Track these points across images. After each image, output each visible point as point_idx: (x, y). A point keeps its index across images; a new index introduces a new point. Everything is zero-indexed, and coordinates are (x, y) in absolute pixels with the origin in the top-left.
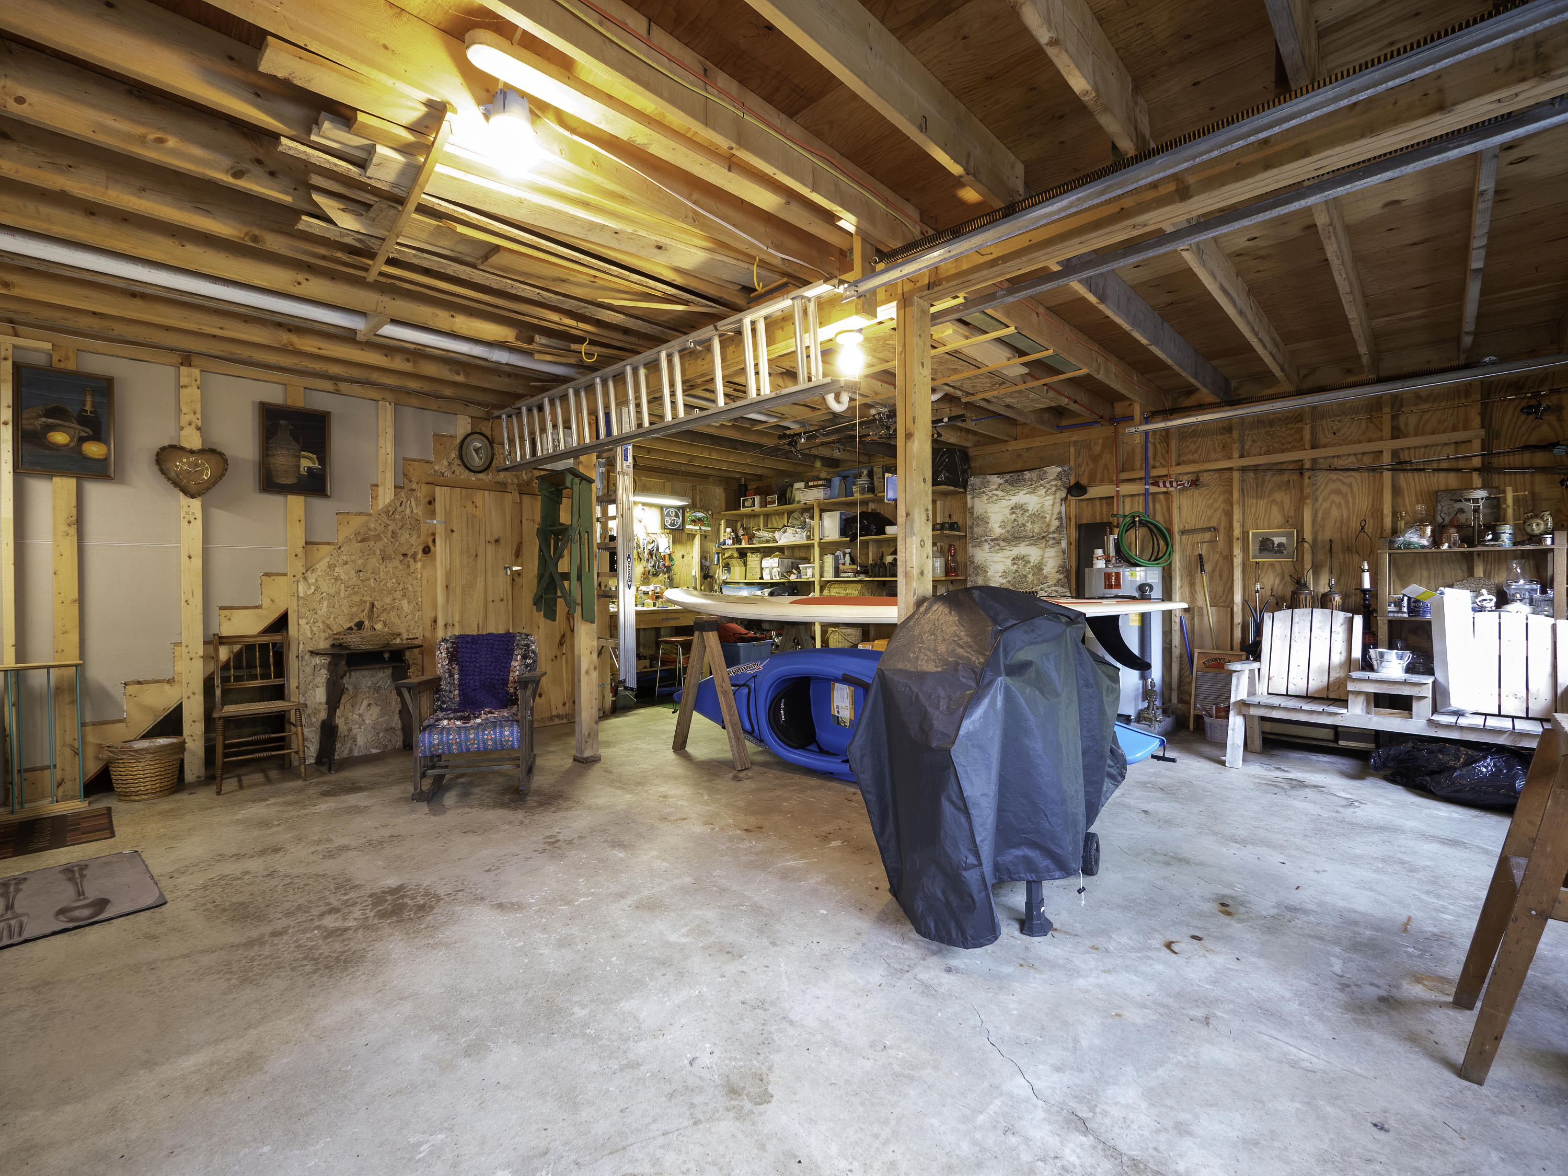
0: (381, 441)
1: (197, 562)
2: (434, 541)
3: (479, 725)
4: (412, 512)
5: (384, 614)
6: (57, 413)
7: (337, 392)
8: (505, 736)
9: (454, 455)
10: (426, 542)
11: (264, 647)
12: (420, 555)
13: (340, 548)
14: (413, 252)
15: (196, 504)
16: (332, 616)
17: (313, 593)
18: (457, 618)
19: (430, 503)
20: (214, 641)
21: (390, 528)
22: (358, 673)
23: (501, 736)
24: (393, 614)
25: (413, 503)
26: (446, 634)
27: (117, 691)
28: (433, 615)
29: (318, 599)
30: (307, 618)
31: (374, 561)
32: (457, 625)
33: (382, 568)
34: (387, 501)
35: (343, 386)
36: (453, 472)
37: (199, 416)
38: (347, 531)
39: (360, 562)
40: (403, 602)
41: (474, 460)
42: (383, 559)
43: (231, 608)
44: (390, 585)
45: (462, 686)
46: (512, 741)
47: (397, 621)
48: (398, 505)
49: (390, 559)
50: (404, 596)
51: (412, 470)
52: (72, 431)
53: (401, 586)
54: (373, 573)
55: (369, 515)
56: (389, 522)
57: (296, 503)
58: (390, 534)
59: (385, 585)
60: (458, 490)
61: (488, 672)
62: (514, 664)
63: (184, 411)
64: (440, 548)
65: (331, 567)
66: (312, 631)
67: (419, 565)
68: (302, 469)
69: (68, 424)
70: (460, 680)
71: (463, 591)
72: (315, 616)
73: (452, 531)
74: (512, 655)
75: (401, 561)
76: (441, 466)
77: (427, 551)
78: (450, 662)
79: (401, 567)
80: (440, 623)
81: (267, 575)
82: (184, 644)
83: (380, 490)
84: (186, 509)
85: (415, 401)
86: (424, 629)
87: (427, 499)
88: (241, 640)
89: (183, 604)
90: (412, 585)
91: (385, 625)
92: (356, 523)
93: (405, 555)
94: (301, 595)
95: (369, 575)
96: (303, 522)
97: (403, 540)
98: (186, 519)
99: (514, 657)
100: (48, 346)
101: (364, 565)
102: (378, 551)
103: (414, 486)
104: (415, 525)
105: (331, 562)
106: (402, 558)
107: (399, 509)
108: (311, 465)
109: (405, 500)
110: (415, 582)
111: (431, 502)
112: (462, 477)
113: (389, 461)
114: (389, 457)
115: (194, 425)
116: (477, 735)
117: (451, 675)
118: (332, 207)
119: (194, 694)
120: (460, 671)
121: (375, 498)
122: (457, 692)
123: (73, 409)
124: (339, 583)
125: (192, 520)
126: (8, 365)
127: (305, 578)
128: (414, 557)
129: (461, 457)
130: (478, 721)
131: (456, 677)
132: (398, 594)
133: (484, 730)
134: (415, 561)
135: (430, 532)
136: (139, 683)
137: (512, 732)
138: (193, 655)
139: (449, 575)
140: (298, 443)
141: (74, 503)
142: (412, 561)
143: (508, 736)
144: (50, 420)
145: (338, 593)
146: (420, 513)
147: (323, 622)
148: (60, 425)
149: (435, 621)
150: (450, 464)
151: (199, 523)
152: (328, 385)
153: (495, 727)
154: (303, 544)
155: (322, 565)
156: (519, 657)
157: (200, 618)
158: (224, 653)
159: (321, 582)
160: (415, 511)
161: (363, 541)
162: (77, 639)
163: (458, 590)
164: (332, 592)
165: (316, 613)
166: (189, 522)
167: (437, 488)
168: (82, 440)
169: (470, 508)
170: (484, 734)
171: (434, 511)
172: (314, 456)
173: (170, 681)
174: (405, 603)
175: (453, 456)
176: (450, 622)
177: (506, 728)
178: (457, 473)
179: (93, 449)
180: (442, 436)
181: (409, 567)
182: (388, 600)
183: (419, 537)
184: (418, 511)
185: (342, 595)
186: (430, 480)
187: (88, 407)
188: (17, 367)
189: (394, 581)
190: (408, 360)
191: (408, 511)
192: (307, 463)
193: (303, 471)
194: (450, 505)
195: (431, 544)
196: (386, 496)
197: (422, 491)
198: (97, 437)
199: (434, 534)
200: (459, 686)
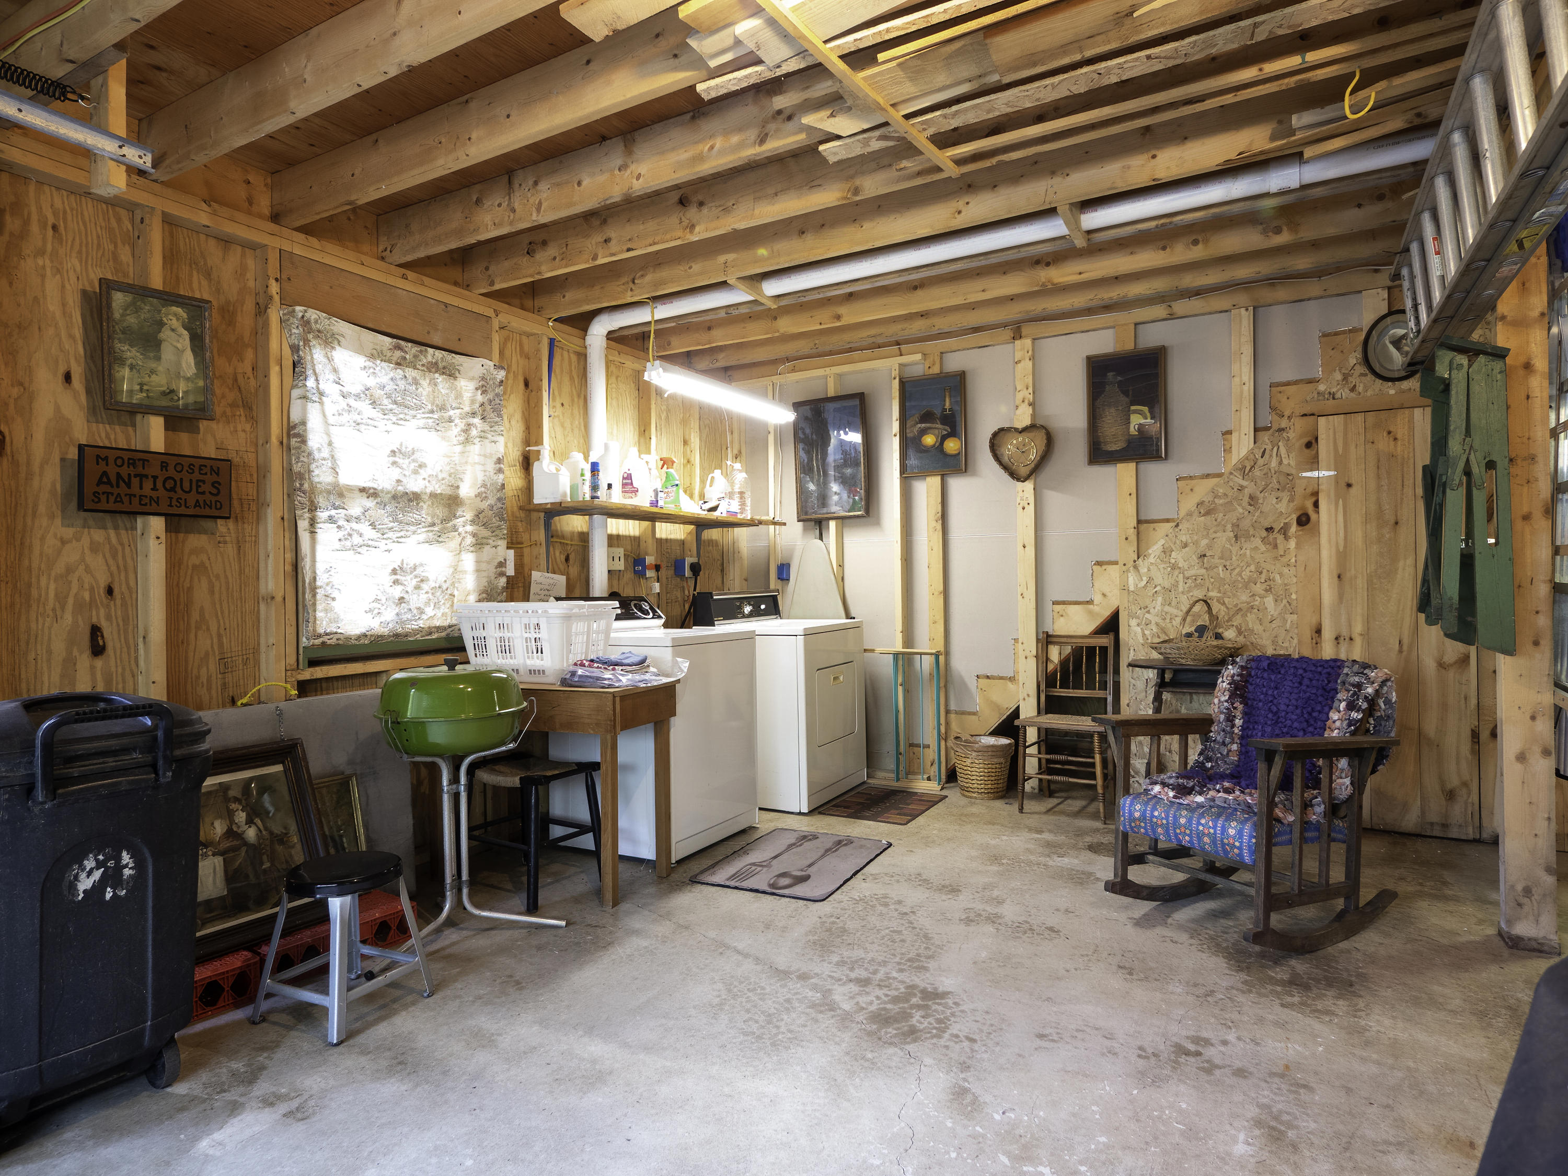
0: (1235, 368)
1: (1031, 551)
2: (1316, 505)
3: (1200, 806)
4: (1281, 463)
5: (1239, 617)
6: (927, 417)
7: (1172, 317)
8: (1229, 836)
9: (1354, 358)
10: (1303, 507)
11: (1091, 650)
12: (1294, 528)
13: (1177, 526)
14: (938, 113)
15: (1029, 486)
16: (1168, 617)
17: (1145, 587)
18: (1358, 628)
19: (1309, 445)
20: (1046, 640)
21: (1247, 491)
22: (1201, 697)
23: (1222, 834)
24: (1251, 618)
25: (1283, 451)
26: (1338, 652)
27: (972, 683)
28: (1314, 621)
29: (1150, 594)
30: (1138, 618)
31: (1224, 538)
32: (1358, 641)
33: (1235, 549)
34: (1244, 452)
35: (1180, 307)
36: (1353, 389)
37: (1030, 390)
38: (1189, 503)
39: (1204, 542)
40: (1266, 600)
41: (1390, 359)
42: (1236, 537)
43: (1063, 603)
44: (1246, 574)
45: (1244, 738)
46: (1240, 848)
47: (1258, 628)
48: (1258, 456)
49: (1248, 537)
50: (1269, 590)
51: (1284, 399)
52: (936, 432)
53: (1263, 577)
54: (1221, 558)
55: (1220, 475)
56: (1245, 483)
57: (1126, 471)
58: (1246, 499)
59: (1240, 574)
60: (1360, 417)
61: (1289, 723)
62: (1334, 716)
63: (1018, 389)
64: (1326, 516)
65: (1166, 551)
66: (1144, 635)
67: (1292, 544)
68: (1132, 429)
69: (934, 425)
70: (1243, 728)
71: (1370, 583)
72: (1147, 615)
73: (1349, 485)
74: (1332, 699)
75: (1263, 539)
76: (1331, 383)
77: (1303, 520)
78: (1232, 696)
79: (1263, 548)
80: (1328, 634)
81: (1099, 563)
82: (1020, 641)
83: (1235, 436)
84: (1021, 494)
85: (1282, 293)
86: (1300, 642)
87: (1306, 440)
88: (1069, 640)
89: (1020, 597)
90: (1281, 574)
91: (1240, 632)
92: (1202, 489)
93: (1269, 530)
94: (1132, 588)
95: (1216, 561)
96: (1134, 496)
97: (1266, 508)
98: (1021, 506)
99: (1336, 704)
100: (918, 357)
101: (1210, 547)
102: (1229, 527)
103: (1284, 423)
104: (1287, 482)
105: (1167, 545)
106: (1264, 534)
107: (1261, 462)
108: (1143, 421)
109: (1269, 447)
110: (1286, 570)
111: (1311, 444)
112: (1369, 393)
113: (1246, 394)
114: (1246, 388)
115: (1026, 402)
116: (1190, 821)
117: (1230, 719)
118: (822, 120)
119: (1028, 695)
120: (1245, 714)
121: (1228, 451)
122: (1235, 747)
123: (938, 412)
124: (1176, 572)
125: (1026, 506)
126: (896, 384)
127: (1135, 567)
128: (1284, 531)
129: (1366, 361)
130: (1200, 799)
131: (1239, 722)
132: (1259, 588)
133: (1202, 815)
134: (1286, 538)
135: (1309, 490)
136: (988, 677)
137: (1240, 833)
138: (1028, 654)
139: (1342, 557)
140: (1127, 396)
141: (939, 500)
142: (1280, 538)
143: (1234, 837)
144: (923, 425)
145: (1176, 585)
146: (1293, 463)
147: (1157, 624)
148: (930, 428)
149: (1319, 631)
150: (1345, 377)
151: (1031, 509)
152: (1159, 311)
153: (1219, 815)
154: (1134, 523)
155: (1155, 550)
156: (1343, 705)
157: (1033, 613)
158: (1055, 654)
159: (1155, 573)
160: (1285, 462)
161: (1208, 513)
162: (942, 629)
163: (1361, 583)
164: (1167, 584)
165: (1148, 612)
166: (1024, 508)
167: (1322, 421)
168: (944, 438)
169: (1383, 444)
170: (1199, 824)
171: (1316, 456)
172: (1146, 409)
173: (1012, 679)
174: (1269, 601)
175: (1352, 361)
176: (1345, 633)
177: (1234, 824)
178: (1360, 388)
179: (952, 446)
180: (1336, 334)
181: (1276, 546)
182: (1244, 597)
183: (1291, 500)
184: (1290, 461)
185: (1181, 589)
186: (1308, 410)
187: (947, 406)
188: (902, 383)
189: (1253, 568)
190: (1195, 242)
191: (1274, 463)
192: (1139, 419)
193: (1133, 430)
194: (1346, 444)
195: (1311, 511)
196: (1243, 444)
197: (1296, 430)
198: (953, 434)
199: (1316, 494)
200: (1242, 738)
